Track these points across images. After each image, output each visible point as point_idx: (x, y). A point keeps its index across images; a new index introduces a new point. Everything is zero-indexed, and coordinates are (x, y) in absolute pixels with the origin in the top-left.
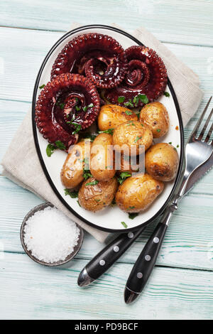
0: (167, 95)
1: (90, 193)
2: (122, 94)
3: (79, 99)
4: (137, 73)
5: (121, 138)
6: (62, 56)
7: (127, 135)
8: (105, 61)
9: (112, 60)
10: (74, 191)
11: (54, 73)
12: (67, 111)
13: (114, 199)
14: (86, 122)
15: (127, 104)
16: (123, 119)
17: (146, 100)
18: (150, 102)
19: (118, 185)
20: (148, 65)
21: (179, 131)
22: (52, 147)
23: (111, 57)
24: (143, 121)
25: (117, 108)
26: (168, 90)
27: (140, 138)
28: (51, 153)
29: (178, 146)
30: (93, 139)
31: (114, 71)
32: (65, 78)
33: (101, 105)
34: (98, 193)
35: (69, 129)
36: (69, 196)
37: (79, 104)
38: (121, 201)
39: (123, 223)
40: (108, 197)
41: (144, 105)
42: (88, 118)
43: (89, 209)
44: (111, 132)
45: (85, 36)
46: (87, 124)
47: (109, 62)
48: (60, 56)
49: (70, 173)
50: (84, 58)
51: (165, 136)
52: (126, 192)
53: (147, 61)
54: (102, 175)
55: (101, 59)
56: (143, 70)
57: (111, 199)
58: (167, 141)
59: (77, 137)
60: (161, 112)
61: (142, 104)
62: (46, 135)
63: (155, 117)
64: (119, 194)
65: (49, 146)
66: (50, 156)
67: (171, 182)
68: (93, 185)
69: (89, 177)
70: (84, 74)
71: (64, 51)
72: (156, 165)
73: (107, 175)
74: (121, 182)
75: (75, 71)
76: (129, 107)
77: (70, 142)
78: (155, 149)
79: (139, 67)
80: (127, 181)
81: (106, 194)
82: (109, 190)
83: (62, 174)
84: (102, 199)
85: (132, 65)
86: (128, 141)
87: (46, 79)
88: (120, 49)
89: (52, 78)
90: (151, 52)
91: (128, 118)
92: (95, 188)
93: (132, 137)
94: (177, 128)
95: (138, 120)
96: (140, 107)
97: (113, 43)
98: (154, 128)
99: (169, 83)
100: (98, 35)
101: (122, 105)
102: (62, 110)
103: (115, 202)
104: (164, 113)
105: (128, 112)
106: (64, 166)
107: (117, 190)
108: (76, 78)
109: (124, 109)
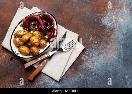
0: (50, 43)
6: (43, 14)
8: (48, 25)
11: (39, 15)
12: (33, 23)
21: (43, 51)
32: (39, 18)
33: (38, 30)
36: (14, 36)
38: (20, 48)
39: (15, 51)
43: (14, 42)
49: (19, 33)
58: (40, 50)
59: (28, 29)
63: (43, 44)
66: (20, 26)
68: (20, 39)
70: (43, 22)
72: (33, 50)
79: (52, 33)
80: (25, 46)
84: (18, 43)
87: (36, 14)
93: (35, 41)
95: (40, 40)
96: (44, 39)
98: (40, 45)
106: (20, 30)
107: (22, 45)
108: (40, 20)
109: (40, 36)
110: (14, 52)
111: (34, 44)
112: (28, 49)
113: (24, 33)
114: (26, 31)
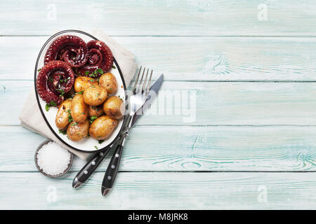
0: (114, 68)
1: (74, 130)
2: (87, 70)
3: (62, 75)
4: (95, 57)
5: (88, 96)
7: (91, 94)
8: (75, 51)
9: (79, 50)
10: (64, 130)
11: (46, 61)
12: (55, 83)
13: (88, 133)
15: (91, 75)
16: (89, 84)
17: (102, 72)
18: (104, 73)
19: (90, 124)
20: (100, 51)
22: (49, 105)
23: (79, 48)
24: (101, 84)
25: (85, 78)
26: (114, 65)
27: (99, 94)
28: (49, 109)
29: (123, 98)
30: (72, 98)
31: (81, 57)
32: (52, 63)
33: (75, 78)
34: (78, 130)
35: (57, 94)
36: (61, 134)
37: (62, 78)
38: (92, 133)
39: (95, 147)
40: (85, 132)
41: (101, 75)
42: (68, 86)
43: (74, 140)
44: (82, 93)
45: (62, 37)
46: (68, 89)
47: (78, 52)
48: (48, 51)
49: (61, 119)
50: (63, 51)
51: (116, 92)
52: (95, 128)
53: (100, 49)
54: (78, 118)
55: (73, 50)
56: (98, 55)
58: (117, 95)
59: (63, 98)
60: (111, 78)
62: (44, 98)
63: (108, 81)
64: (91, 129)
65: (47, 105)
66: (48, 111)
67: (121, 119)
68: (75, 125)
69: (72, 121)
70: (63, 60)
71: (50, 48)
72: (110, 110)
73: (82, 118)
74: (91, 122)
75: (58, 59)
76: (92, 77)
77: (59, 102)
78: (109, 100)
79: (96, 53)
80: (95, 122)
81: (83, 130)
82: (85, 127)
83: (56, 121)
84: (81, 133)
85: (92, 52)
86: (92, 97)
87: (41, 65)
88: (84, 43)
89: (45, 64)
90: (102, 43)
91: (92, 83)
92: (76, 127)
93: (94, 94)
94: (122, 87)
95: (98, 84)
96: (99, 76)
97: (79, 40)
98: (108, 88)
99: (114, 60)
100: (70, 36)
101: (88, 76)
102: (52, 83)
103: (89, 134)
104: (113, 78)
105: (92, 80)
106: (57, 116)
107: (89, 127)
108: (58, 63)
109: (89, 79)
110: (95, 149)
112: (103, 118)
113: (67, 109)
114: (63, 104)
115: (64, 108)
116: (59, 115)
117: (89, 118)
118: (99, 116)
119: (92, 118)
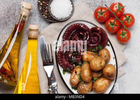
0: (108, 45)
1: (83, 87)
2: (91, 46)
4: (96, 38)
5: (93, 64)
6: (65, 34)
7: (95, 62)
8: (82, 34)
9: (85, 34)
10: (75, 87)
14: (78, 59)
15: (93, 50)
16: (93, 57)
18: (102, 48)
19: (93, 83)
20: (100, 34)
21: (115, 59)
23: (85, 32)
24: (100, 56)
25: (89, 52)
26: (109, 43)
27: (101, 63)
28: (65, 73)
29: (115, 65)
30: (81, 65)
31: (87, 38)
34: (86, 87)
38: (95, 89)
41: (100, 50)
42: (79, 57)
44: (89, 62)
45: (74, 25)
46: (78, 60)
47: (84, 34)
49: (74, 80)
50: (74, 34)
52: (97, 86)
53: (100, 32)
54: (87, 79)
55: (81, 33)
57: (91, 89)
59: (74, 65)
60: (107, 52)
61: (99, 50)
62: (61, 66)
63: (105, 54)
64: (94, 87)
65: (64, 70)
66: (64, 74)
68: (83, 84)
69: (81, 81)
70: (75, 39)
71: (66, 32)
72: (108, 73)
73: (89, 79)
74: (94, 82)
75: (71, 39)
76: (94, 52)
77: (72, 68)
79: (96, 35)
80: (96, 81)
81: (89, 87)
82: (90, 85)
83: (71, 81)
84: (87, 89)
85: (94, 34)
86: (96, 65)
88: (88, 29)
90: (101, 29)
92: (84, 85)
93: (98, 63)
94: (114, 58)
95: (98, 56)
97: (85, 27)
98: (105, 58)
99: (109, 40)
100: (79, 24)
101: (91, 51)
102: (68, 55)
106: (71, 77)
107: (93, 85)
109: (92, 53)
111: (101, 66)
112: (102, 79)
113: (78, 73)
114: (75, 70)
115: (76, 72)
116: (72, 77)
117: (93, 79)
118: (99, 78)
119: (95, 79)
